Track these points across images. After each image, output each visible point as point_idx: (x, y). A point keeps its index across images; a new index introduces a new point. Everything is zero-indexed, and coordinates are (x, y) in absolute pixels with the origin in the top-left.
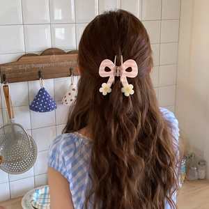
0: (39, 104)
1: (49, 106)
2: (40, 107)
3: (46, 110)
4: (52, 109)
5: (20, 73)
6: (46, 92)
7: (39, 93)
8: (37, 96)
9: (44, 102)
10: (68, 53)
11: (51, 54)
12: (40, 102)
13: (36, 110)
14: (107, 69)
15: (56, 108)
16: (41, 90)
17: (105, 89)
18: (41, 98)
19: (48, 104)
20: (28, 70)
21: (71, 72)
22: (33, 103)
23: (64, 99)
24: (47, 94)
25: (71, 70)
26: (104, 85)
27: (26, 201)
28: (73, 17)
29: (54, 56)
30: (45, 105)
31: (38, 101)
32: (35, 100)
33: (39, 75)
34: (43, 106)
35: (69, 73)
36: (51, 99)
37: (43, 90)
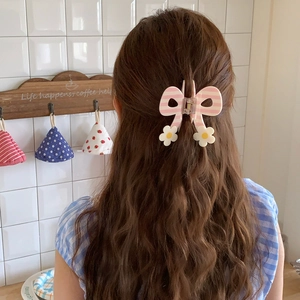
0: (49, 151)
1: (62, 154)
2: (50, 154)
3: (58, 160)
4: (68, 158)
5: (23, 106)
6: (58, 133)
7: (49, 135)
8: (46, 140)
9: (56, 148)
10: (91, 79)
11: (67, 79)
12: (49, 147)
13: (45, 159)
14: (173, 103)
15: (72, 156)
16: (52, 130)
17: (168, 135)
18: (51, 142)
19: (61, 151)
20: (33, 102)
21: (95, 106)
22: (39, 149)
23: (86, 145)
24: (60, 136)
25: (95, 102)
26: (166, 129)
27: (27, 289)
28: (99, 28)
29: (71, 82)
30: (57, 151)
31: (47, 146)
32: (42, 144)
33: (49, 110)
34: (54, 153)
35: (92, 108)
36: (66, 144)
37: (54, 130)
